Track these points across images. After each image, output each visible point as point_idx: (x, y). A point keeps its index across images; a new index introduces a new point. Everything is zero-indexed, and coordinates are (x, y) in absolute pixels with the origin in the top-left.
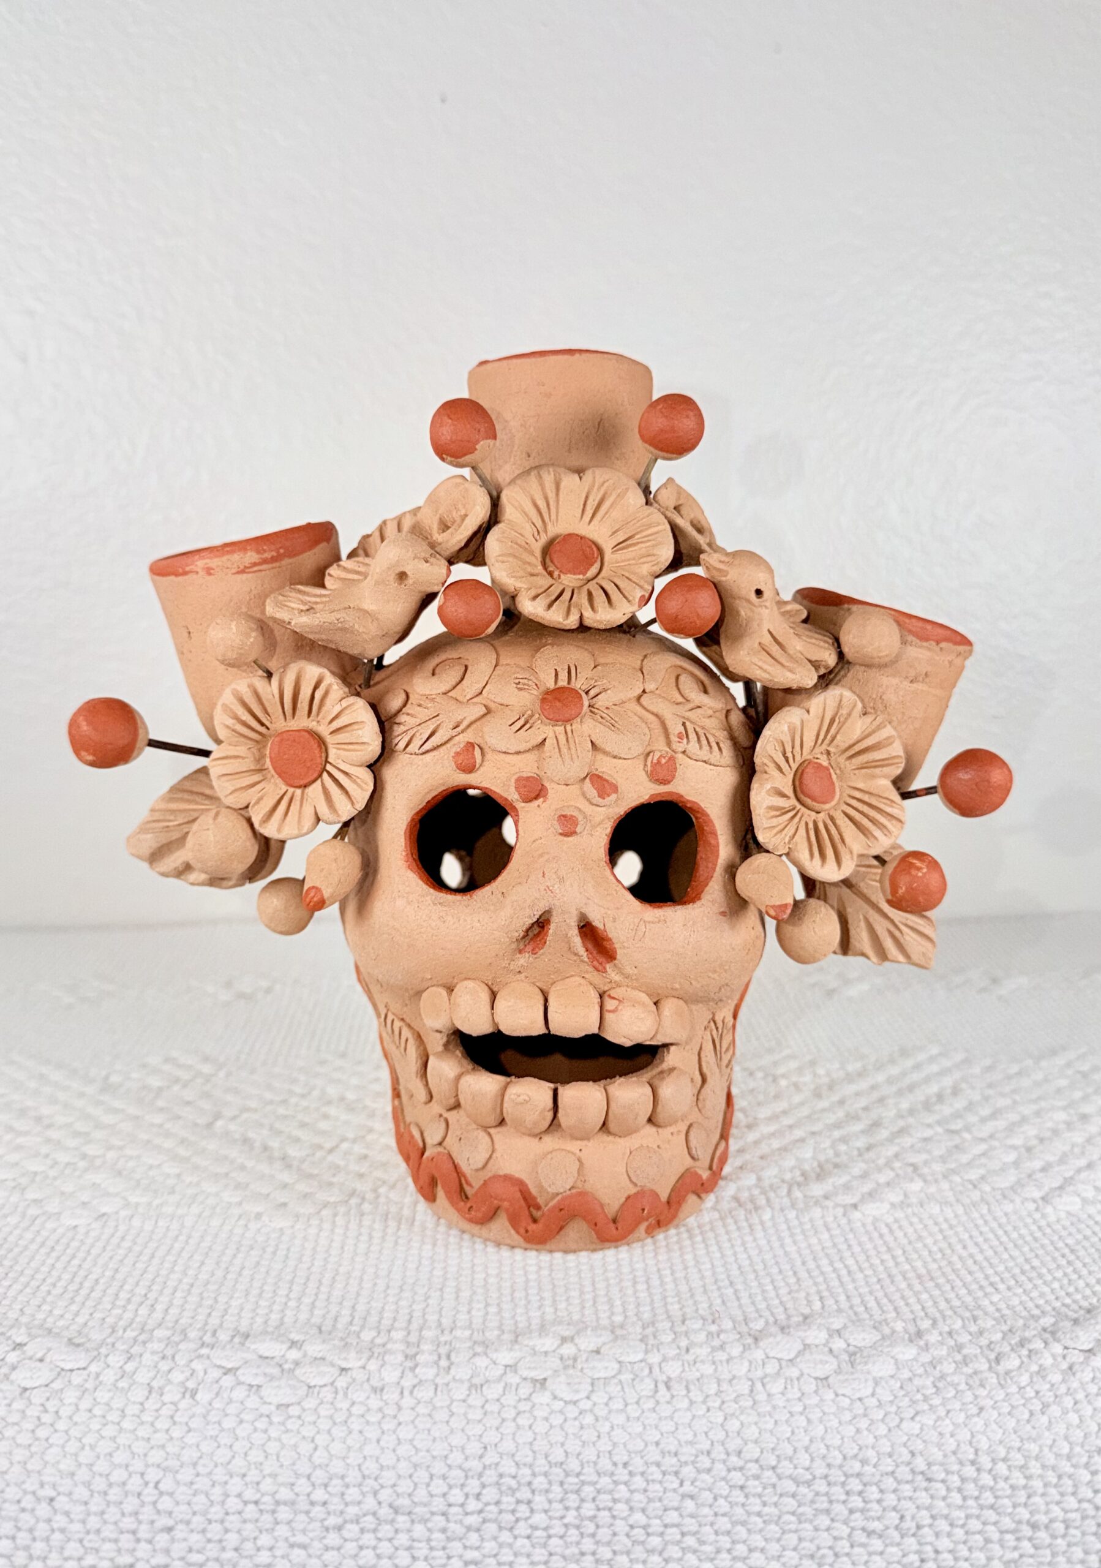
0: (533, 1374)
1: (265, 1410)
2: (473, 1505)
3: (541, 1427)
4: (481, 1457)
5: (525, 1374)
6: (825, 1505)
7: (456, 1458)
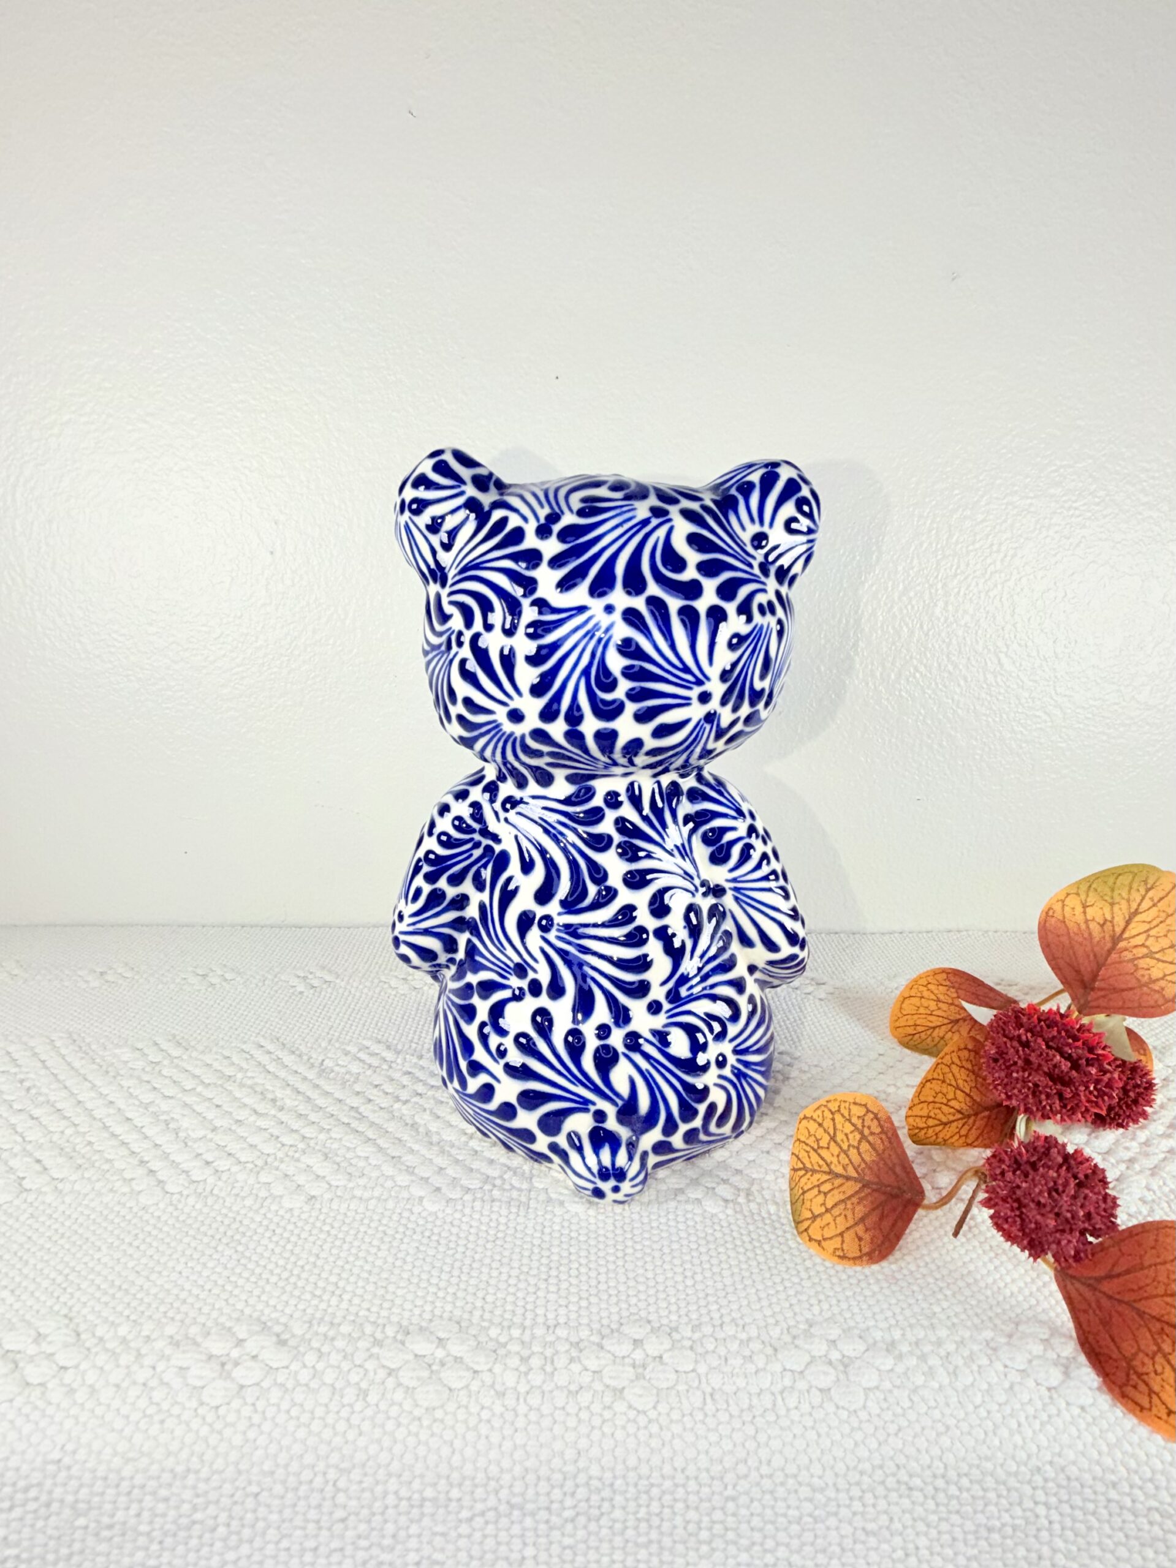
0: (613, 1383)
1: (417, 1412)
2: (569, 1502)
3: (620, 1435)
4: (576, 1461)
5: (608, 1381)
6: (834, 1509)
7: (556, 1462)
